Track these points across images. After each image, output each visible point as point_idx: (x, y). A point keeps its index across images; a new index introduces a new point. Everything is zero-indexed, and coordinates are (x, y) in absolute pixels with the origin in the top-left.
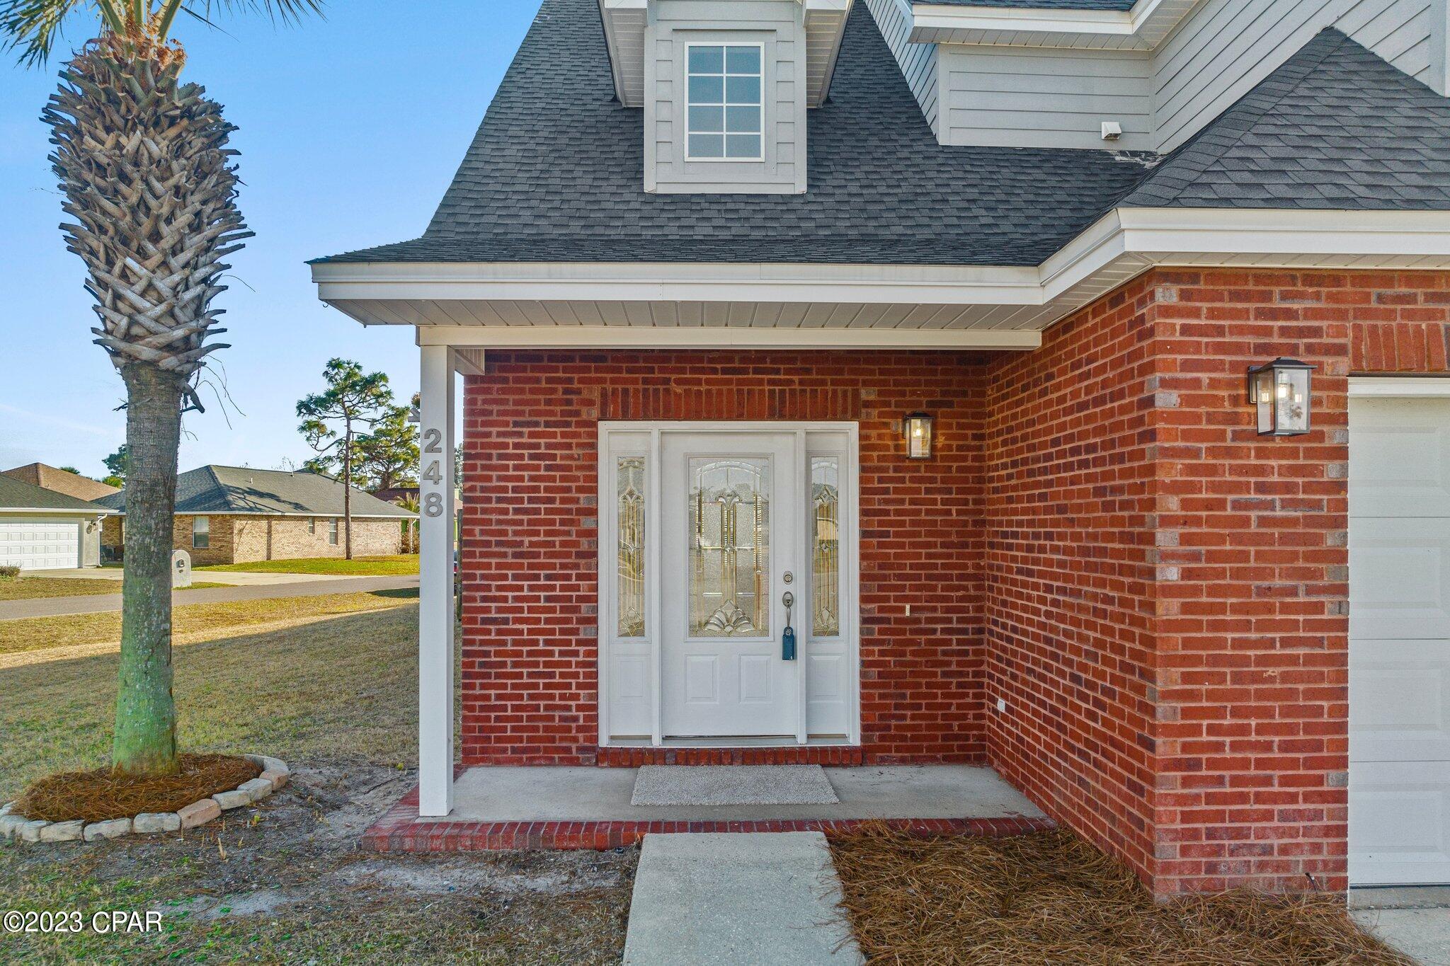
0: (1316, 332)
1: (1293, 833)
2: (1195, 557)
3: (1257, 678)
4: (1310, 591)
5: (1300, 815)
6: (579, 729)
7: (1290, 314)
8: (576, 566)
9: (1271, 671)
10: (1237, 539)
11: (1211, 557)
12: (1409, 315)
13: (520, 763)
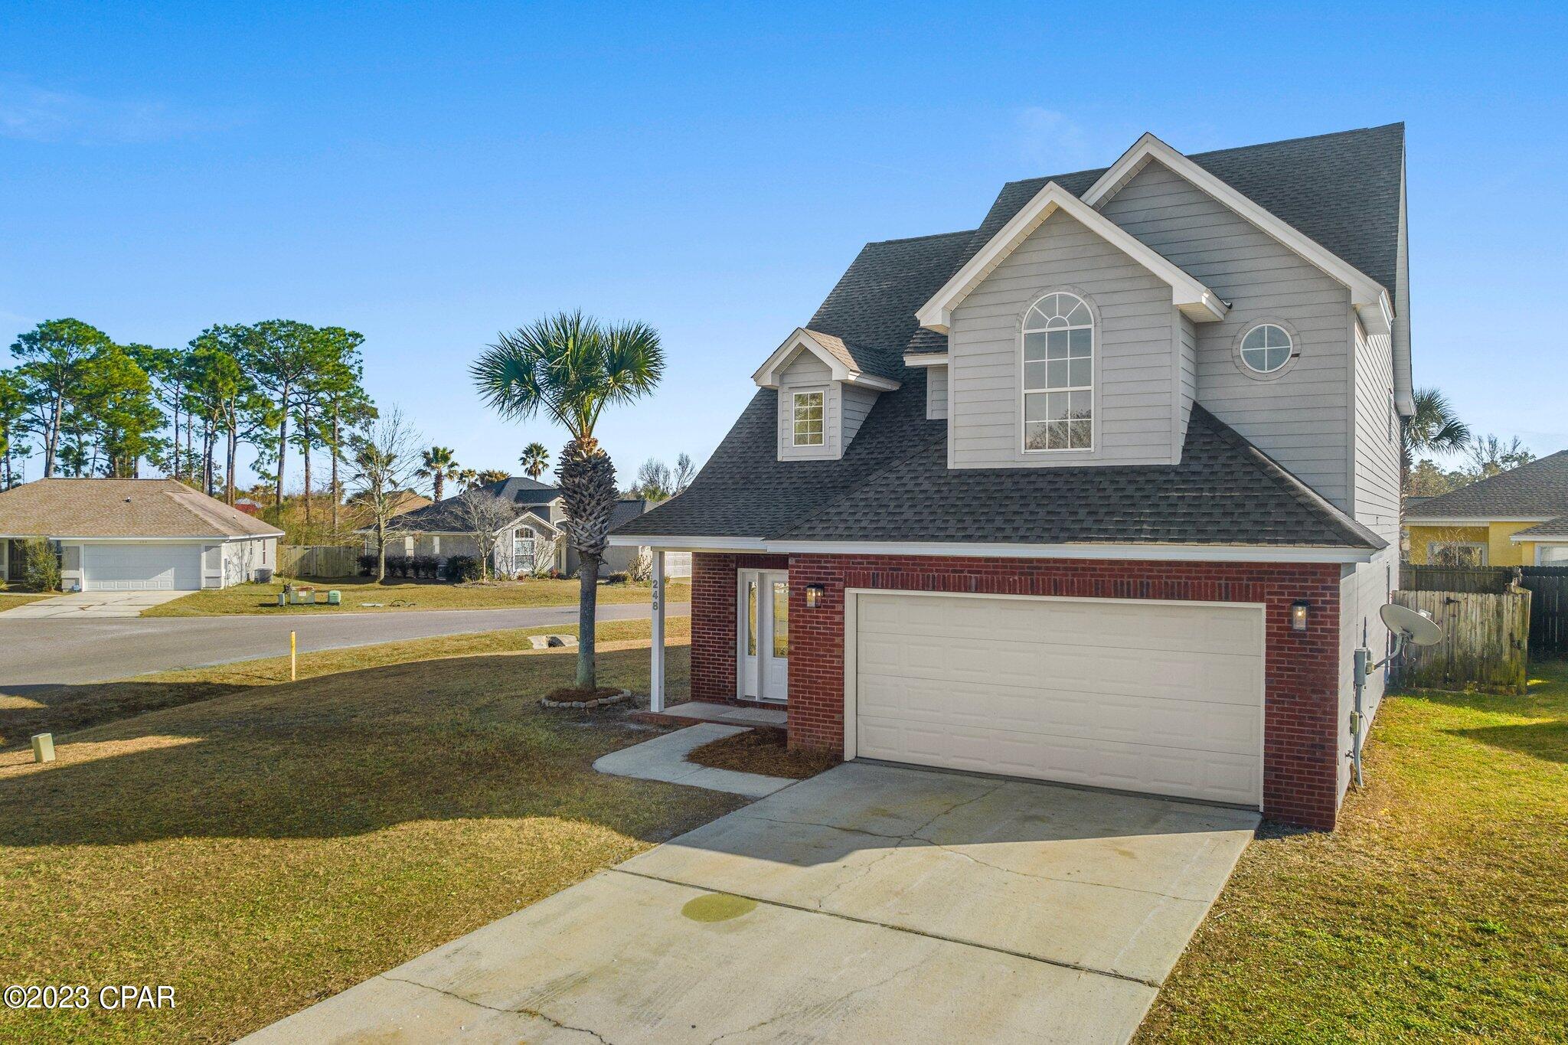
0: (834, 574)
1: (826, 733)
2: (799, 643)
3: (815, 682)
4: (831, 656)
5: (828, 727)
6: (729, 691)
7: (826, 568)
8: (727, 626)
9: (819, 681)
10: (810, 638)
11: (803, 643)
12: (861, 569)
13: (710, 702)
